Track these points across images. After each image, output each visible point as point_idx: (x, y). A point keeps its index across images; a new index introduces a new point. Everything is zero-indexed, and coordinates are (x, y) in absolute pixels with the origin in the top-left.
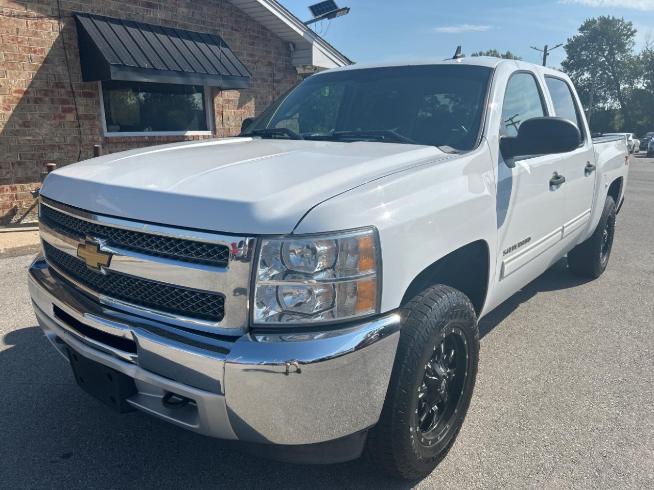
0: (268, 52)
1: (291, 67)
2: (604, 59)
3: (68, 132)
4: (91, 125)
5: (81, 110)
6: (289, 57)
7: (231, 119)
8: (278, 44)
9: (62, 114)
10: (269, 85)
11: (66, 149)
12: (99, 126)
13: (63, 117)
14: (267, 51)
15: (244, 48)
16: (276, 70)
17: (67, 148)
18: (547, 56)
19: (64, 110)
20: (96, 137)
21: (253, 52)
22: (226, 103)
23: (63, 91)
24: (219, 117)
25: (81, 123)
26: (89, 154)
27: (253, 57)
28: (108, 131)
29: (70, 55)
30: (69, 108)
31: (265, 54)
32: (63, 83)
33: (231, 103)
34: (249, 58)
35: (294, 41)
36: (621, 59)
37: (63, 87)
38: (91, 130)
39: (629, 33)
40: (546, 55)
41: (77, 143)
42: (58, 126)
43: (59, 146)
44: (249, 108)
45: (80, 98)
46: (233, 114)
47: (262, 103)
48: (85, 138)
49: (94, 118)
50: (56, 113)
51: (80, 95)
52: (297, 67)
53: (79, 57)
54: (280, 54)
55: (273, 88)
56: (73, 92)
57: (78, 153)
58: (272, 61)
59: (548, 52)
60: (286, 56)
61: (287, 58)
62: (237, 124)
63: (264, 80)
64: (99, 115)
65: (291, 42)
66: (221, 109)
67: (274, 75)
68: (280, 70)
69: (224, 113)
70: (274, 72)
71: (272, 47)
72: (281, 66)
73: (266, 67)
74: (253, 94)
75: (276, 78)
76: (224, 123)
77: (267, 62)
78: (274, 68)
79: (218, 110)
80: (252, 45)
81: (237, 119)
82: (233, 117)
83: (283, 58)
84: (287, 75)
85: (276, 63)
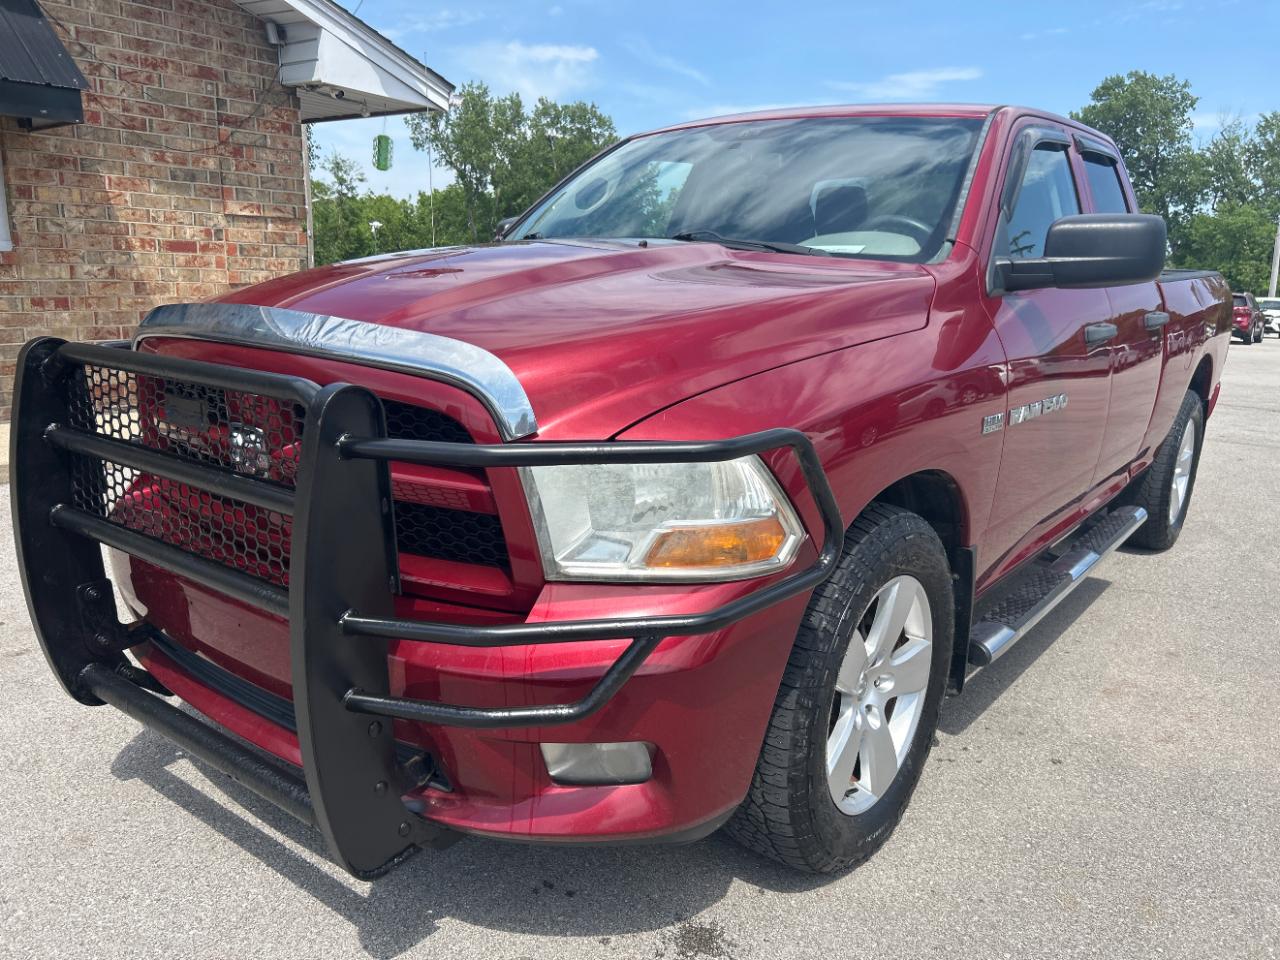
0: (200, 43)
1: (280, 88)
6: (271, 60)
7: (72, 211)
8: (235, 22)
10: (204, 128)
14: (194, 38)
15: (114, 23)
16: (227, 91)
21: (145, 35)
22: (51, 167)
24: (25, 204)
27: (147, 51)
31: (187, 46)
33: (70, 166)
34: (132, 52)
35: (281, 18)
36: (1170, 154)
39: (1186, 103)
46: (76, 197)
47: (178, 172)
52: (298, 89)
54: (241, 51)
55: (220, 139)
58: (215, 66)
60: (260, 58)
61: (267, 63)
63: (187, 115)
65: (273, 21)
66: (32, 182)
67: (221, 103)
68: (239, 92)
69: (44, 194)
70: (221, 96)
71: (211, 30)
72: (245, 81)
73: (191, 79)
74: (147, 149)
75: (229, 113)
76: (44, 221)
77: (196, 68)
78: (220, 87)
79: (24, 183)
80: (142, 18)
81: (94, 212)
82: (77, 206)
83: (248, 62)
84: (267, 108)
85: (226, 73)
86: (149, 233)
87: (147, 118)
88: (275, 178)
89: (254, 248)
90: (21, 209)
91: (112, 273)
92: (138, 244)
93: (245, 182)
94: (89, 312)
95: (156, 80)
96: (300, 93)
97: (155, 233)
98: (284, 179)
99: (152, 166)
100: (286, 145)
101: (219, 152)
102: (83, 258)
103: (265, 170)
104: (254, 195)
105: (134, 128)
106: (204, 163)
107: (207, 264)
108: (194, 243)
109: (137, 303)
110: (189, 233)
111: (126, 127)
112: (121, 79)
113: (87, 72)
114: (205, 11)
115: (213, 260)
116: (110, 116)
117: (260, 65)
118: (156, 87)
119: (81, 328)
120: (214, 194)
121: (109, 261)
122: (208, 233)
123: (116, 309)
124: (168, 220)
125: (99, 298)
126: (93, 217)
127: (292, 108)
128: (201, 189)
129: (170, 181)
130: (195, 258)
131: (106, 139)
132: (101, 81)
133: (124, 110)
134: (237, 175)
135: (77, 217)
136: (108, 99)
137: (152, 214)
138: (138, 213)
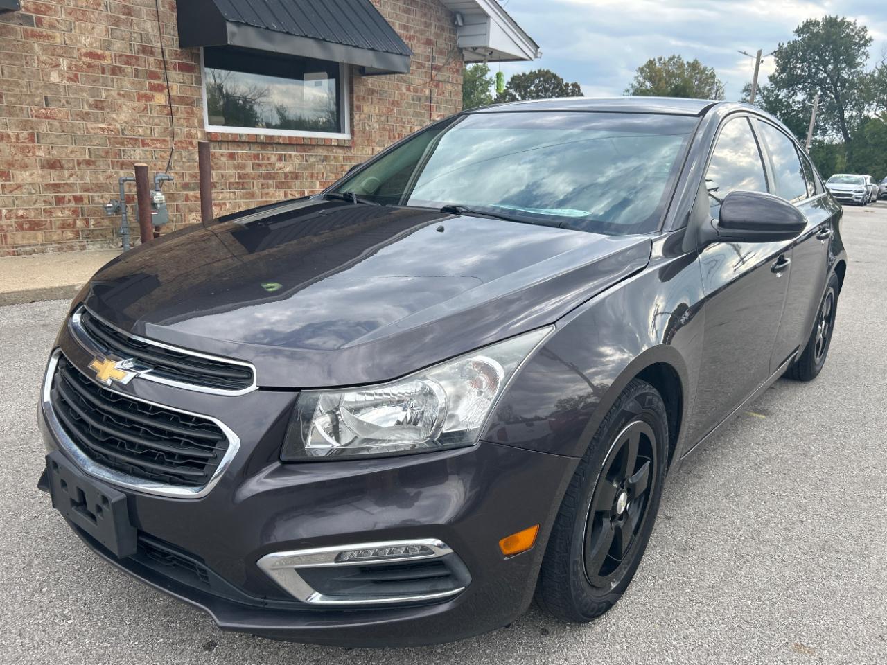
0: (427, 25)
1: (456, 49)
2: (825, 75)
3: (156, 120)
4: (188, 113)
5: (176, 90)
6: (454, 33)
7: (375, 118)
8: (442, 13)
9: (150, 93)
10: (426, 72)
11: (153, 146)
12: (198, 116)
13: (151, 98)
14: (426, 23)
15: (396, 16)
16: (437, 51)
17: (153, 144)
19: (153, 88)
20: (193, 131)
21: (408, 22)
22: (368, 95)
23: (151, 59)
24: (358, 115)
25: (174, 109)
26: (184, 154)
27: (407, 31)
28: (210, 124)
29: (163, 7)
30: (159, 85)
31: (423, 27)
32: (152, 47)
33: (376, 94)
35: (464, 11)
37: (152, 53)
38: (188, 120)
39: (862, 42)
40: (759, 62)
41: (168, 138)
42: (144, 110)
43: (143, 141)
44: (398, 104)
45: (174, 72)
46: (377, 111)
47: (415, 97)
48: (179, 131)
49: (192, 103)
50: (143, 92)
51: (174, 68)
53: (176, 10)
54: (443, 29)
55: (431, 78)
56: (165, 62)
57: (168, 153)
58: (432, 38)
59: (761, 60)
60: (450, 33)
61: (452, 36)
62: (381, 126)
63: (420, 65)
64: (200, 100)
65: (458, 13)
66: (361, 103)
67: (434, 58)
68: (441, 52)
69: (366, 109)
70: (434, 54)
71: (432, 19)
72: (443, 46)
73: (423, 46)
74: (404, 84)
75: (436, 64)
76: (365, 123)
77: (425, 39)
78: (434, 49)
79: (359, 103)
80: (407, 13)
81: (383, 119)
82: (377, 115)
83: (445, 35)
84: (451, 60)
85: (436, 42)
88: (451, 100)
90: (357, 117)
92: (397, 136)
93: (439, 102)
96: (464, 52)
98: (456, 101)
99: (405, 94)
100: (456, 81)
101: (431, 85)
102: (377, 144)
103: (447, 95)
104: (442, 109)
106: (424, 91)
114: (431, 8)
117: (450, 37)
120: (426, 109)
124: (409, 123)
126: (382, 121)
127: (460, 60)
128: (422, 106)
129: (411, 102)
131: (390, 79)
134: (437, 98)
137: (403, 120)
138: (398, 119)
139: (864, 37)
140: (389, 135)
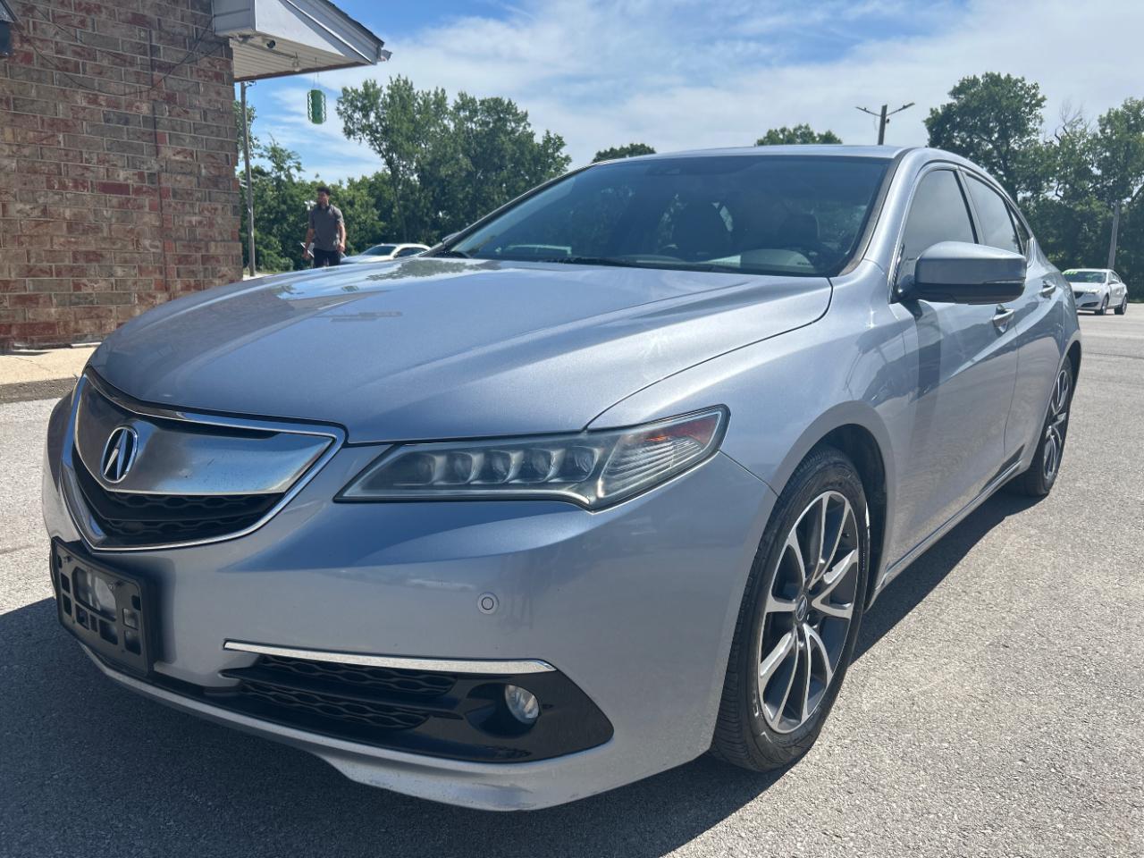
1: (213, 38)
2: (990, 146)
6: (202, 9)
10: (137, 73)
16: (160, 38)
18: (887, 125)
36: (1020, 146)
39: (1033, 102)
40: (884, 121)
44: (67, 125)
47: (113, 117)
52: (230, 40)
55: (153, 86)
58: (149, 14)
59: (887, 118)
60: (194, 7)
61: (200, 13)
63: (120, 59)
67: (154, 50)
68: (172, 40)
70: (153, 44)
72: (178, 30)
73: (125, 25)
74: (80, 91)
75: (162, 59)
77: (129, 15)
78: (154, 33)
81: (26, 151)
82: (10, 145)
83: (182, 11)
84: (200, 57)
85: (159, 20)
86: (83, 174)
87: (81, 61)
88: (208, 126)
89: (187, 193)
91: (45, 212)
92: (71, 184)
93: (178, 128)
94: (22, 250)
95: (90, 24)
96: (232, 44)
97: (88, 174)
98: (217, 127)
99: (84, 109)
100: (219, 93)
101: (153, 97)
102: (15, 196)
103: (198, 117)
104: (188, 141)
105: (67, 70)
106: (138, 108)
107: (141, 207)
108: (128, 186)
109: (69, 242)
110: (122, 176)
111: (57, 68)
112: (54, 22)
113: (20, 13)
115: (147, 203)
116: (43, 58)
117: (193, 15)
118: (90, 31)
119: (13, 265)
120: (147, 138)
121: (41, 201)
122: (141, 175)
123: (48, 247)
124: (100, 162)
125: (31, 236)
126: (25, 156)
127: (224, 58)
128: (134, 133)
129: (103, 123)
130: (128, 200)
131: (39, 80)
132: (34, 23)
133: (57, 53)
134: (171, 121)
135: (9, 156)
136: (42, 41)
137: (85, 156)
138: (71, 154)
139: (1035, 95)
140: (48, 181)
